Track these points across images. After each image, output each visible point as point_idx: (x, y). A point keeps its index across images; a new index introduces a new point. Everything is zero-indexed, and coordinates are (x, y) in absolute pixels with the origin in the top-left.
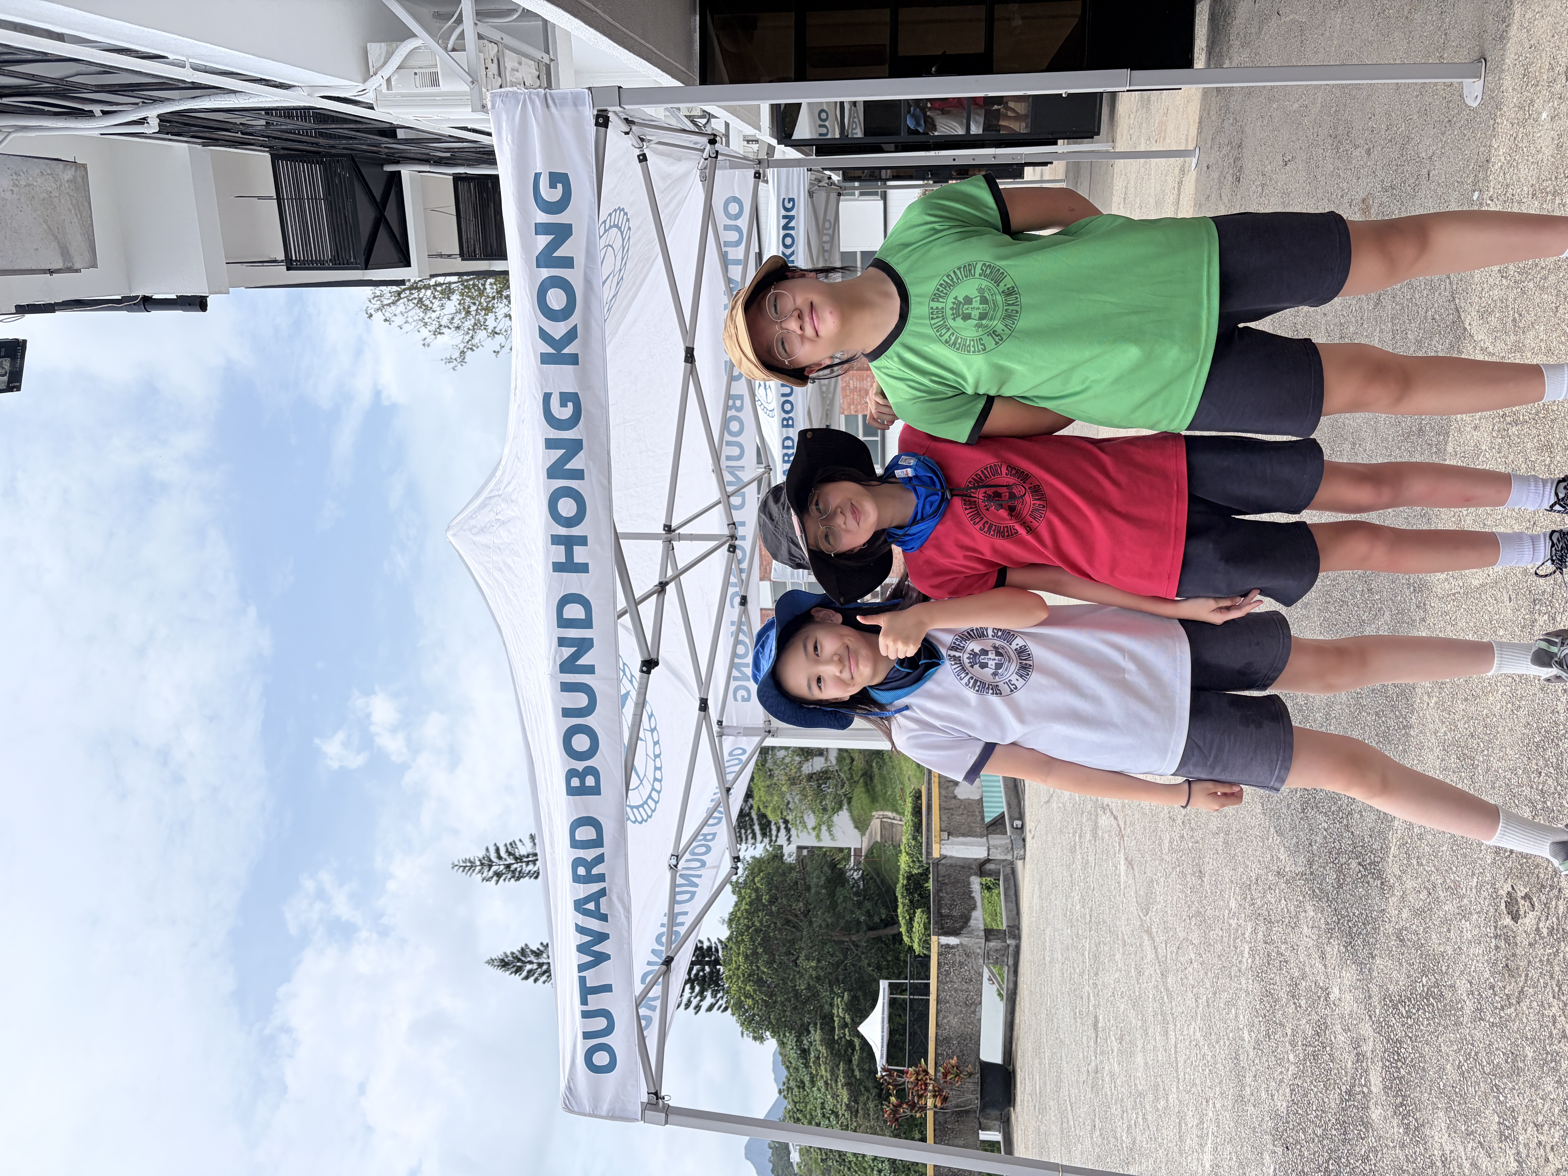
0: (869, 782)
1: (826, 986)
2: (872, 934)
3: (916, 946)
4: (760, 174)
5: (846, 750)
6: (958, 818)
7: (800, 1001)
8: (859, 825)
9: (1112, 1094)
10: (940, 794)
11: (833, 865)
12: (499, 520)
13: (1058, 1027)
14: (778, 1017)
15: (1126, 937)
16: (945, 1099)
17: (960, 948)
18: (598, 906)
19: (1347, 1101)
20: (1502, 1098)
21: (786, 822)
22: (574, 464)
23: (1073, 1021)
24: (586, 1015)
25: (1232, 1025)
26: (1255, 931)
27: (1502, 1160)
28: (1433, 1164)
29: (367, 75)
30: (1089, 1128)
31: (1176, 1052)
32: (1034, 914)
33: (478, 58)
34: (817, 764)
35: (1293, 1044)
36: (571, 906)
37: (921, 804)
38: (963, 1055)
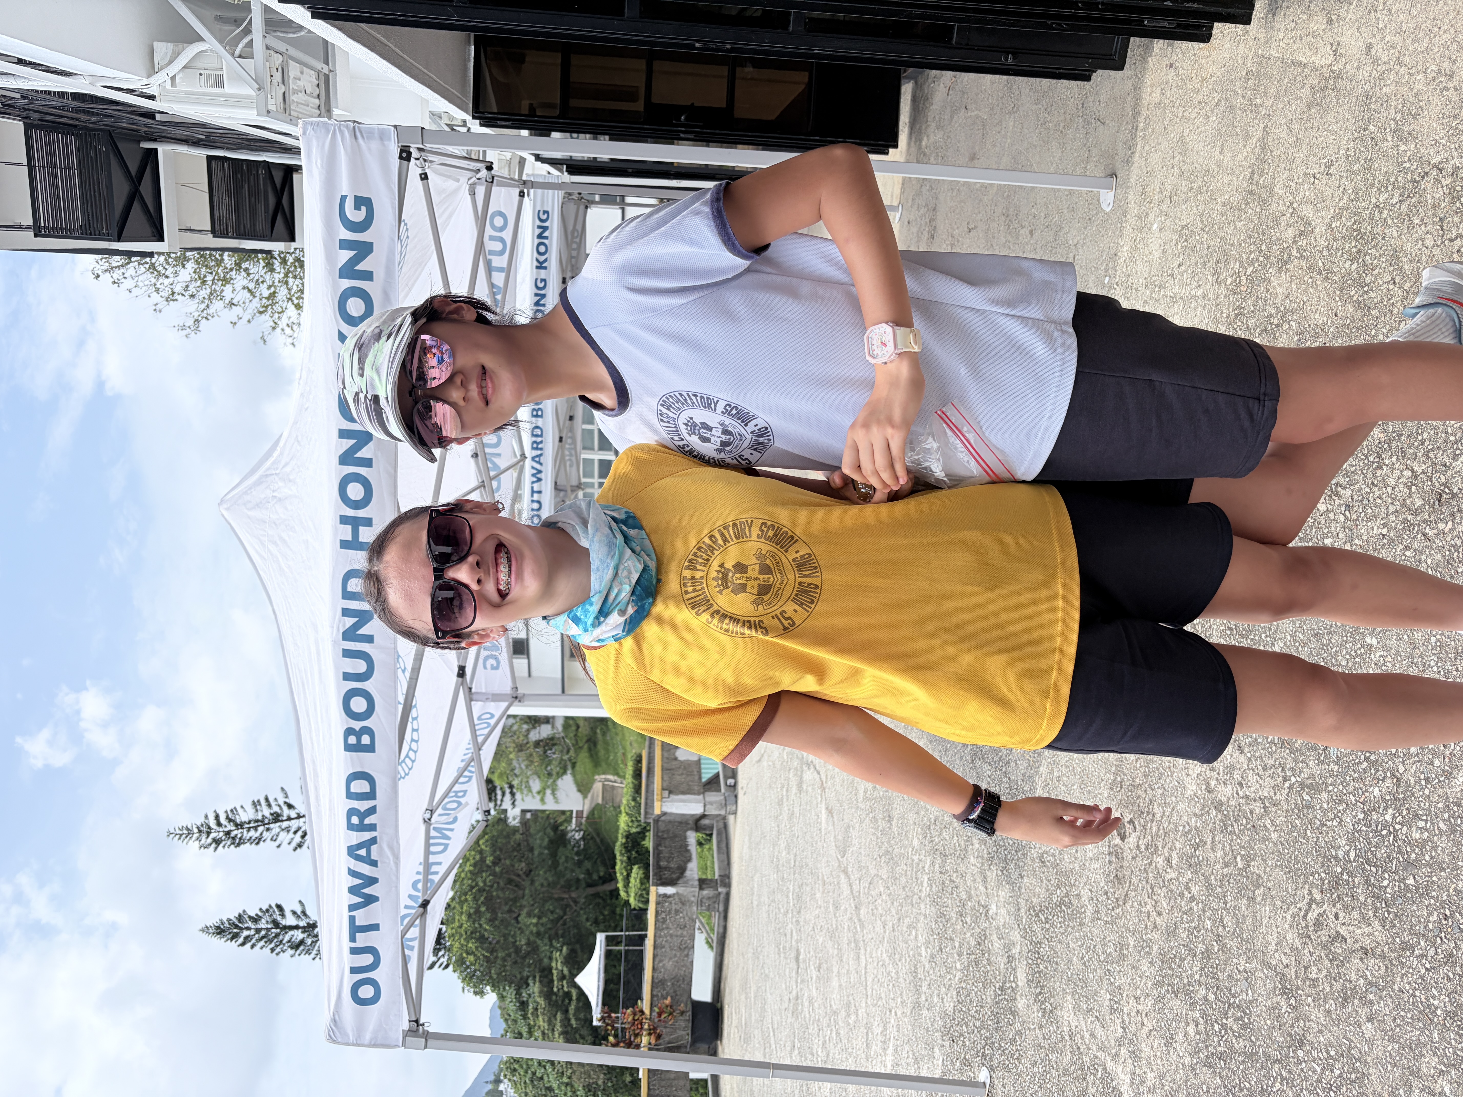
0: (592, 748)
1: (546, 941)
2: (591, 891)
3: (632, 901)
4: (524, 193)
5: (572, 718)
6: (678, 777)
7: (519, 956)
8: (583, 788)
9: (810, 1016)
10: (663, 756)
11: (555, 827)
12: (275, 497)
13: (764, 963)
14: (498, 972)
15: (825, 878)
16: (659, 1037)
17: (676, 897)
18: (369, 852)
19: (999, 995)
20: (1112, 980)
21: (511, 787)
22: (364, 453)
23: (777, 956)
24: (354, 951)
25: (912, 944)
26: (933, 864)
27: (1112, 1028)
28: (1063, 1038)
29: (152, 71)
30: (789, 1049)
31: (866, 973)
32: (744, 863)
33: (265, 65)
34: (545, 731)
35: (960, 954)
36: (345, 851)
37: (641, 767)
38: (676, 995)
